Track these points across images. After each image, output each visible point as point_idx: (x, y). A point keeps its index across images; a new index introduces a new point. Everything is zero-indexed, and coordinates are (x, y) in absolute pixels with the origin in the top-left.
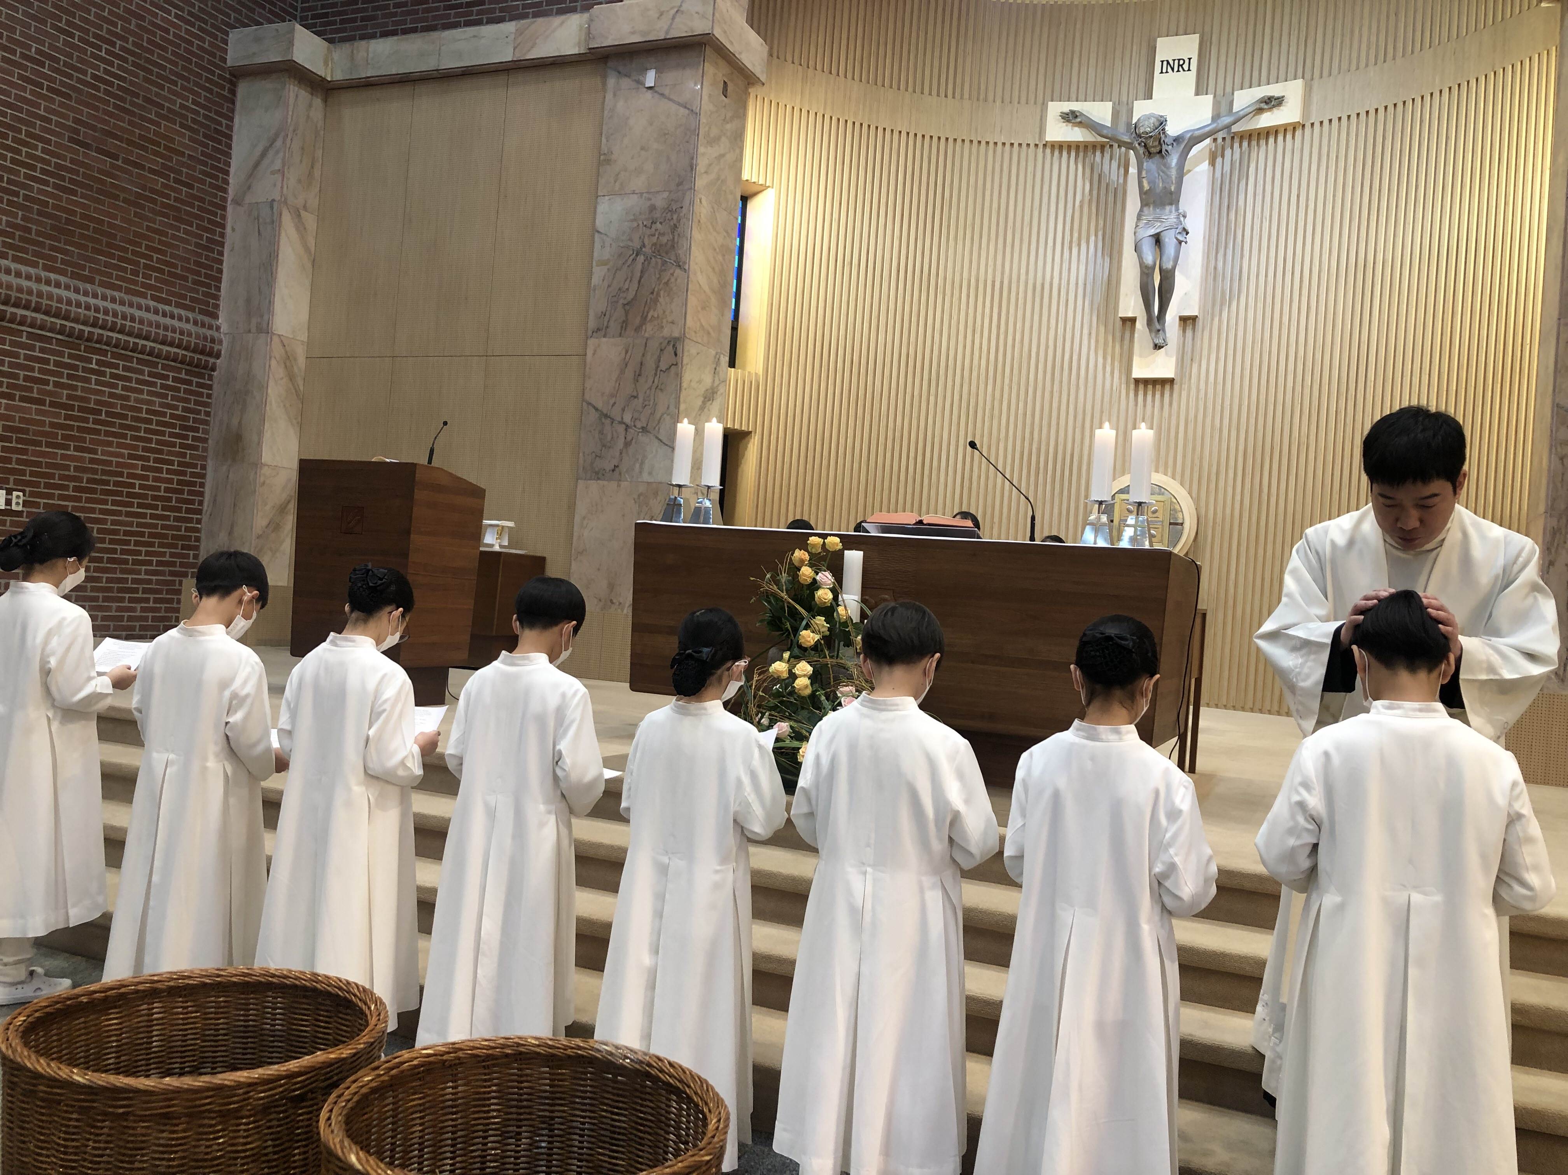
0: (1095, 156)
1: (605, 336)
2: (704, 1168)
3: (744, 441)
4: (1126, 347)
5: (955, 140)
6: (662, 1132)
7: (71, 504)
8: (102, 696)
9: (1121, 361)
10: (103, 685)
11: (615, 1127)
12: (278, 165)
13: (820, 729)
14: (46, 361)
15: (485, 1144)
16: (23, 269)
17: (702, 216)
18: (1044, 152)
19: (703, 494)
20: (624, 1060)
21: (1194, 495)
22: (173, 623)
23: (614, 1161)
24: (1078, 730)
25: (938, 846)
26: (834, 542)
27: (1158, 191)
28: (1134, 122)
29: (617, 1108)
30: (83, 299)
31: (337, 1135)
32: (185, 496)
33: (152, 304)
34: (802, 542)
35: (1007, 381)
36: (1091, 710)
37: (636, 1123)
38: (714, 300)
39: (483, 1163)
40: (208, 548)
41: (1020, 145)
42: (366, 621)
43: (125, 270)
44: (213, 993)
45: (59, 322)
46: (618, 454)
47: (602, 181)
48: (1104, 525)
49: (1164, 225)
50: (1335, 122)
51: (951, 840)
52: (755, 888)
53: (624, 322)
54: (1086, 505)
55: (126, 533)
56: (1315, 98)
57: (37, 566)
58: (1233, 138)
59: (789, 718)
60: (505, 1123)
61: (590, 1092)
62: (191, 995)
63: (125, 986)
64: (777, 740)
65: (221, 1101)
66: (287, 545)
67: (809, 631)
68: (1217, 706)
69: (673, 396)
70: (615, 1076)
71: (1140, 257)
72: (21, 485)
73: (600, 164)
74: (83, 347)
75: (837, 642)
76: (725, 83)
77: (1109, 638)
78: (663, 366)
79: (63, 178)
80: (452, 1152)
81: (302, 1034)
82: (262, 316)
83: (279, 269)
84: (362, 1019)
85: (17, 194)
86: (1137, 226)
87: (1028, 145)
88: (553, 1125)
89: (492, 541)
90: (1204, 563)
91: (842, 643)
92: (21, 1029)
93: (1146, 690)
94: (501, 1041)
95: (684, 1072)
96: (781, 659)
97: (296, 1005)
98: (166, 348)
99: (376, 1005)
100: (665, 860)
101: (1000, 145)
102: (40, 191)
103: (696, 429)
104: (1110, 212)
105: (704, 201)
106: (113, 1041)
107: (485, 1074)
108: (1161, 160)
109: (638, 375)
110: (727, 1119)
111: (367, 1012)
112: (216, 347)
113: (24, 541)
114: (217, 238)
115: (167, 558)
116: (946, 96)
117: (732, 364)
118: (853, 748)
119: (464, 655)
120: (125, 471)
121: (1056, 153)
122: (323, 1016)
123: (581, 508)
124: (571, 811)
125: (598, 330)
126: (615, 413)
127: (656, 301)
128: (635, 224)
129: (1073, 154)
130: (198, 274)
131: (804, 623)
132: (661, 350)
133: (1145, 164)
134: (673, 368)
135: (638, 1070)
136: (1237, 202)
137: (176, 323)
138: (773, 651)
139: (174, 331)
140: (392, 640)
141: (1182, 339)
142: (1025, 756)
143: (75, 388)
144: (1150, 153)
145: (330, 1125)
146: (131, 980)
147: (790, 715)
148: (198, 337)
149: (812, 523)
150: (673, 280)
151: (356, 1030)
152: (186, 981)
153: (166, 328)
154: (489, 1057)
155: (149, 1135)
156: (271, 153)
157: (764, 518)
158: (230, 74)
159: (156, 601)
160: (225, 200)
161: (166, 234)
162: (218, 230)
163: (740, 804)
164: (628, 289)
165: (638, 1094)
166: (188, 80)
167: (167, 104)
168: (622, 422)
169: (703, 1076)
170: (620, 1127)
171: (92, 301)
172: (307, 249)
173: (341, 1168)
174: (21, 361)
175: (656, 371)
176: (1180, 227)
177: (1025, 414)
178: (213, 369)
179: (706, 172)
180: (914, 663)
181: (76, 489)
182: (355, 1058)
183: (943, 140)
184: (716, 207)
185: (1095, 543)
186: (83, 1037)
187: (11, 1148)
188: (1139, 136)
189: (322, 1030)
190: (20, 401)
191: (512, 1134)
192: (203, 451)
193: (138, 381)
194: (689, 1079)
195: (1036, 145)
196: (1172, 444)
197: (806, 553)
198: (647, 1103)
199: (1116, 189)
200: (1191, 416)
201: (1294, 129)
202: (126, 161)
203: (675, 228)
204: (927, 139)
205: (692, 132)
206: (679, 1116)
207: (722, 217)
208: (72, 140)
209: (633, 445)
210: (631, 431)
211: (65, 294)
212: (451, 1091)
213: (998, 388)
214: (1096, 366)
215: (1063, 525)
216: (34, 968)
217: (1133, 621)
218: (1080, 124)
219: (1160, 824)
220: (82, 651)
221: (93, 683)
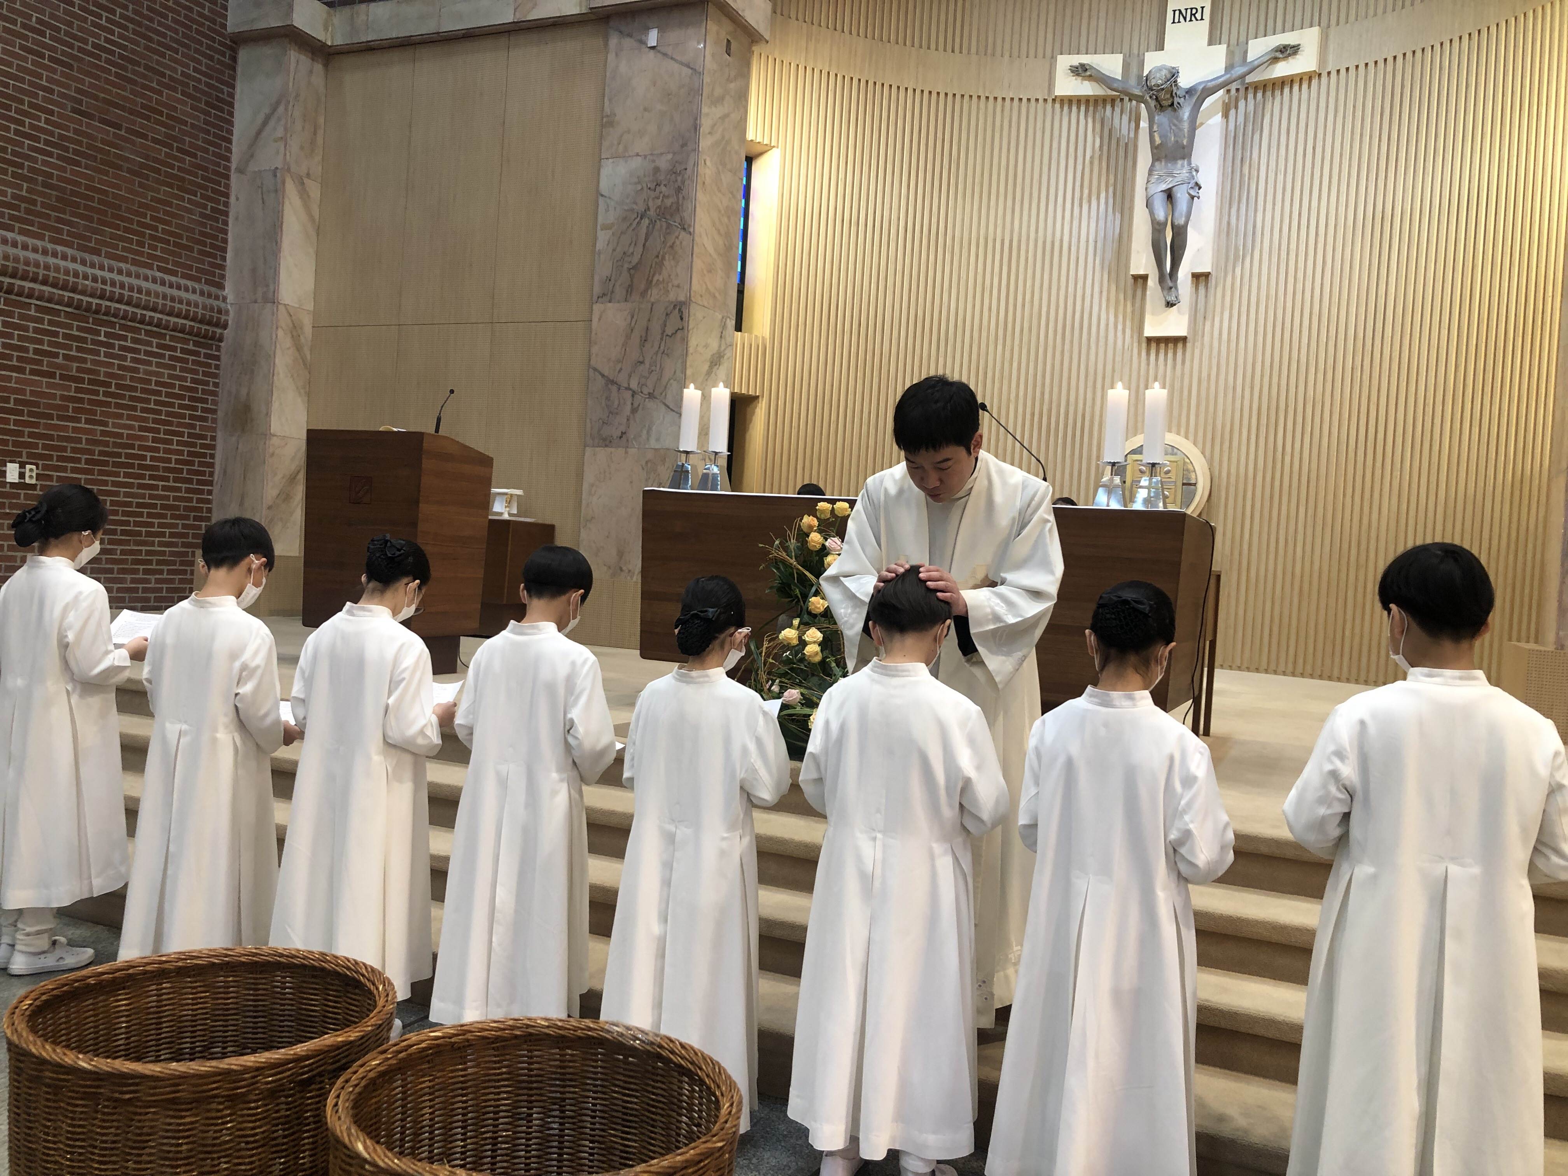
0: (1105, 111)
1: (610, 302)
2: (717, 1155)
3: (752, 406)
4: (1138, 305)
5: (963, 96)
6: (674, 1114)
7: (83, 476)
8: (122, 669)
9: (1133, 319)
10: (121, 658)
11: (627, 1108)
12: (280, 132)
13: (830, 693)
14: (55, 334)
15: (497, 1126)
16: (31, 241)
17: (707, 178)
18: (1053, 107)
19: (710, 459)
20: (634, 1041)
21: (1208, 453)
22: (187, 594)
23: (626, 1143)
24: (1091, 696)
25: (949, 813)
26: (843, 508)
27: (1170, 145)
28: (1145, 75)
29: (628, 1089)
30: (90, 271)
31: (345, 1122)
32: (196, 468)
33: (159, 274)
34: (810, 508)
36: (1104, 676)
37: (648, 1104)
38: (719, 263)
39: (494, 1145)
41: (1029, 100)
42: (383, 591)
43: (131, 241)
44: (222, 973)
45: (66, 294)
46: (625, 420)
47: (605, 144)
48: (1117, 486)
49: (1176, 180)
50: (1352, 70)
51: (961, 806)
53: (629, 286)
54: (1098, 466)
55: (139, 505)
56: (1331, 47)
57: (52, 540)
58: (1247, 89)
59: (800, 685)
60: (515, 1106)
61: (601, 1073)
62: (200, 975)
63: (134, 967)
64: (785, 707)
65: (228, 1086)
66: (298, 516)
67: (818, 598)
68: (1231, 668)
69: (680, 361)
70: (626, 1057)
71: (1152, 213)
72: (34, 458)
73: (603, 126)
74: (91, 320)
76: (728, 41)
77: (1126, 602)
78: (669, 331)
79: (66, 150)
80: (462, 1134)
81: (312, 1014)
82: (267, 286)
83: (284, 237)
84: (370, 999)
85: (22, 166)
86: (1148, 181)
87: (1037, 100)
88: (564, 1106)
89: (501, 509)
90: (1217, 523)
92: (27, 1013)
93: (1161, 656)
94: (511, 1023)
95: (696, 1054)
96: (790, 626)
97: (305, 985)
98: (173, 320)
99: (384, 985)
100: (673, 829)
101: (1008, 101)
102: (45, 163)
103: (703, 395)
104: (1121, 168)
105: (708, 163)
106: (122, 1022)
107: (495, 1056)
108: (1173, 113)
109: (644, 340)
110: (740, 1103)
111: (375, 992)
112: (223, 318)
113: (38, 516)
114: (221, 207)
115: (180, 530)
116: (953, 51)
117: (739, 328)
118: (863, 711)
119: (475, 624)
120: (137, 443)
121: (1066, 108)
122: (332, 996)
123: (589, 477)
124: (583, 779)
125: (604, 295)
126: (622, 379)
127: (661, 265)
128: (639, 187)
129: (1083, 108)
130: (204, 244)
131: (814, 589)
132: (667, 314)
133: (1156, 118)
134: (679, 333)
135: (649, 1051)
136: (1251, 153)
137: (183, 294)
138: (782, 618)
139: (181, 302)
140: (409, 611)
141: (1195, 295)
142: (1037, 723)
143: (84, 360)
144: (1161, 106)
145: (337, 1112)
146: (139, 961)
147: (801, 682)
148: (204, 308)
149: (821, 486)
150: (678, 242)
151: (365, 1010)
152: (195, 962)
153: (173, 299)
154: (497, 1039)
155: (157, 1120)
156: (272, 123)
157: (772, 485)
158: (231, 41)
159: (170, 572)
160: (228, 168)
161: (170, 204)
162: (223, 199)
163: (746, 771)
164: (632, 253)
165: (649, 1075)
166: (188, 47)
167: (168, 72)
168: (628, 388)
169: (716, 1058)
170: (632, 1109)
171: (99, 273)
172: (311, 218)
173: (349, 1156)
174: (31, 334)
175: (662, 334)
176: (1193, 182)
177: (1035, 375)
178: (221, 340)
179: (709, 133)
180: (926, 630)
181: (88, 461)
182: (362, 1040)
183: (950, 97)
184: (720, 167)
185: (1108, 505)
186: (92, 1019)
187: (18, 1133)
188: (1151, 89)
189: (331, 1009)
190: (30, 374)
191: (523, 1116)
192: (212, 423)
193: (147, 353)
194: (701, 1061)
195: (1045, 100)
196: (1185, 403)
197: (815, 519)
198: (659, 1085)
199: (1127, 144)
200: (1204, 375)
201: (1310, 79)
202: (129, 131)
203: (679, 190)
204: (934, 95)
205: (695, 92)
206: (691, 1098)
207: (726, 178)
208: (74, 110)
209: (640, 411)
210: (638, 398)
211: (72, 266)
212: (461, 1073)
213: (1008, 348)
214: (1107, 325)
215: (1075, 488)
216: (57, 938)
217: (1148, 586)
218: (1090, 78)
219: (1174, 789)
220: (99, 625)
221: (111, 656)
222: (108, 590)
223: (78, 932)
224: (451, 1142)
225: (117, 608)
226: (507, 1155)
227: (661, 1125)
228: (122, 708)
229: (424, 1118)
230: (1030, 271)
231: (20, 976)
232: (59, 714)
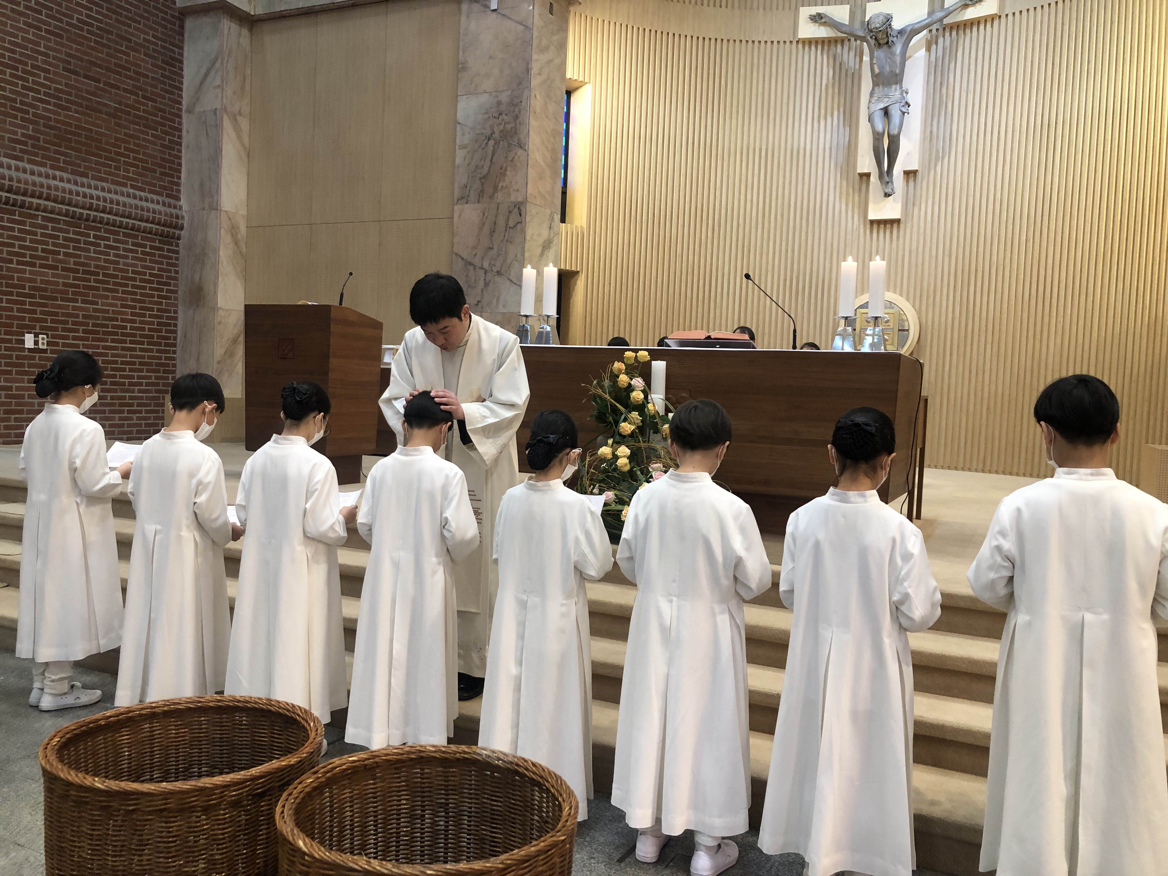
0: (836, 49)
1: (467, 203)
2: (561, 846)
3: (574, 279)
4: (863, 196)
5: (728, 40)
6: (529, 814)
7: (82, 343)
8: (116, 485)
9: (859, 207)
10: (115, 477)
11: (494, 810)
12: (218, 82)
13: (638, 496)
14: (57, 237)
15: (399, 824)
16: (36, 168)
17: (537, 107)
18: (797, 47)
19: (544, 321)
20: (498, 761)
21: (917, 306)
23: (494, 835)
24: (833, 495)
25: (726, 582)
26: (644, 355)
27: (886, 74)
28: (866, 20)
29: (495, 796)
30: (80, 189)
31: (289, 825)
32: (164, 334)
33: (132, 191)
34: (619, 356)
35: (772, 225)
36: (842, 479)
37: (509, 807)
38: (548, 173)
39: (398, 837)
40: (182, 370)
41: (778, 42)
42: (297, 426)
43: (110, 166)
44: (196, 715)
45: (64, 207)
46: (480, 292)
47: (461, 84)
48: (849, 334)
49: (891, 100)
50: (1025, 13)
51: (735, 578)
52: (592, 614)
53: (481, 191)
54: (834, 319)
55: (123, 363)
57: (62, 392)
58: (944, 29)
59: (614, 488)
60: (412, 809)
61: (475, 785)
62: (180, 716)
63: (132, 712)
64: (605, 505)
65: (203, 799)
66: (240, 368)
67: (626, 423)
68: (936, 467)
69: (520, 246)
70: (492, 772)
71: (873, 127)
72: (44, 330)
73: (458, 71)
74: (83, 226)
75: (648, 430)
76: (551, 3)
77: (857, 425)
78: (511, 223)
79: (60, 99)
80: (374, 830)
82: (212, 197)
83: (223, 161)
84: (304, 734)
85: (28, 113)
86: (870, 102)
87: (785, 42)
88: (448, 809)
90: (925, 360)
91: (652, 431)
92: (56, 747)
93: (885, 464)
95: (544, 770)
96: (606, 444)
97: (256, 723)
98: (143, 224)
99: (314, 722)
100: (525, 597)
101: (763, 43)
102: (45, 109)
103: (538, 272)
104: (849, 91)
105: (538, 96)
106: (126, 752)
107: (396, 774)
108: (888, 49)
109: (492, 232)
110: (577, 807)
111: (308, 728)
112: (180, 222)
113: (52, 375)
114: (176, 139)
115: (153, 380)
116: (721, 7)
117: (563, 220)
118: (662, 508)
119: (372, 446)
120: (119, 317)
121: (807, 48)
122: (277, 730)
124: (454, 562)
125: (462, 198)
126: (477, 261)
127: (504, 174)
128: (487, 116)
129: (820, 47)
130: (164, 167)
131: (623, 417)
132: (510, 212)
133: (876, 53)
134: (519, 226)
135: (508, 768)
136: (948, 80)
137: (150, 205)
138: (600, 439)
139: (148, 211)
140: (318, 436)
141: (906, 188)
142: (792, 515)
143: (79, 256)
144: (879, 44)
145: (283, 817)
147: (615, 486)
148: (166, 214)
149: (627, 339)
150: (516, 157)
151: (301, 741)
152: (176, 707)
153: (142, 209)
154: (398, 761)
156: (212, 73)
157: (591, 339)
158: (179, 13)
159: (147, 412)
160: (180, 110)
161: (138, 138)
162: (177, 133)
163: (578, 555)
164: (483, 166)
165: (510, 786)
166: (148, 19)
167: (133, 39)
168: (482, 268)
169: (558, 773)
170: (497, 811)
171: (88, 191)
172: (243, 145)
173: (292, 850)
174: (39, 238)
175: (506, 228)
176: (904, 102)
177: (787, 250)
178: (179, 238)
179: (538, 74)
180: (709, 449)
181: (84, 331)
182: (300, 764)
183: (719, 41)
184: (547, 100)
185: (843, 349)
186: (103, 750)
188: (871, 31)
189: (276, 740)
190: (40, 267)
191: (419, 816)
192: (174, 300)
193: (125, 250)
194: (548, 776)
195: (791, 42)
196: (900, 270)
197: (623, 365)
198: (518, 793)
199: (853, 74)
200: (914, 247)
201: (993, 20)
202: (106, 84)
203: (517, 117)
204: (707, 41)
205: (527, 43)
206: (541, 802)
207: (552, 107)
208: (65, 69)
209: (491, 284)
210: (489, 275)
211: (68, 186)
212: (372, 786)
213: (766, 231)
214: (840, 212)
215: (818, 335)
216: (75, 683)
217: (876, 411)
218: (825, 24)
219: (896, 564)
220: (98, 454)
221: (107, 477)
222: (103, 426)
223: (89, 678)
224: (366, 836)
225: (110, 439)
226: (407, 845)
227: (519, 822)
228: (117, 514)
229: (346, 819)
230: (781, 173)
231: (49, 711)
232: (71, 521)
